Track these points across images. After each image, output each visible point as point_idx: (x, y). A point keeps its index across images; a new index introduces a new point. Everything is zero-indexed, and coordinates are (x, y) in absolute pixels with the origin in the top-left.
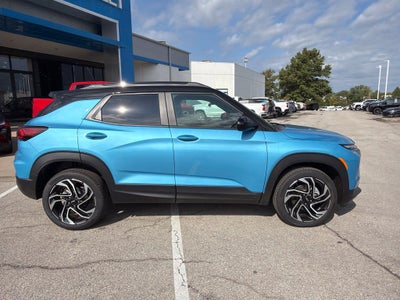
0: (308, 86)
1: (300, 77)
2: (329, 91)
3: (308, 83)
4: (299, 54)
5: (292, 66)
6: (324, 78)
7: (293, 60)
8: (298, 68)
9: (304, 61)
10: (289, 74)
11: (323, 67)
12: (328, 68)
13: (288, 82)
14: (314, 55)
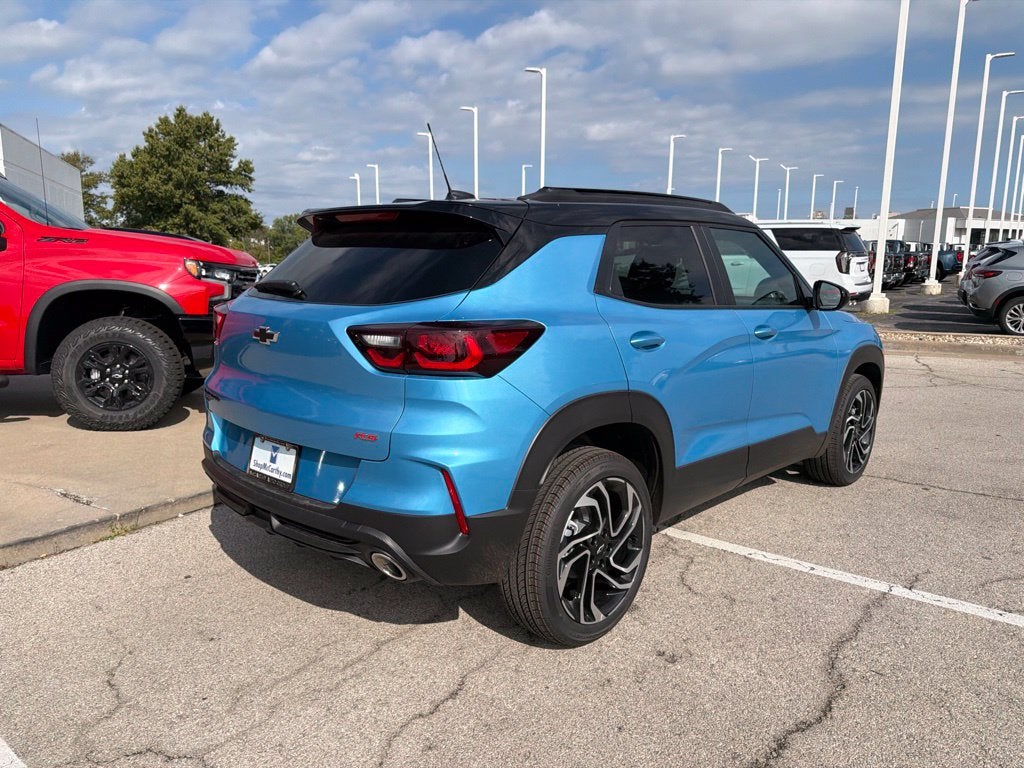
0: (204, 208)
1: (178, 186)
2: (256, 225)
3: (202, 201)
4: (165, 121)
5: (151, 151)
6: (239, 191)
7: (149, 135)
8: (170, 158)
9: (183, 143)
10: (145, 173)
11: (234, 165)
12: (246, 169)
13: (145, 195)
14: (206, 128)
